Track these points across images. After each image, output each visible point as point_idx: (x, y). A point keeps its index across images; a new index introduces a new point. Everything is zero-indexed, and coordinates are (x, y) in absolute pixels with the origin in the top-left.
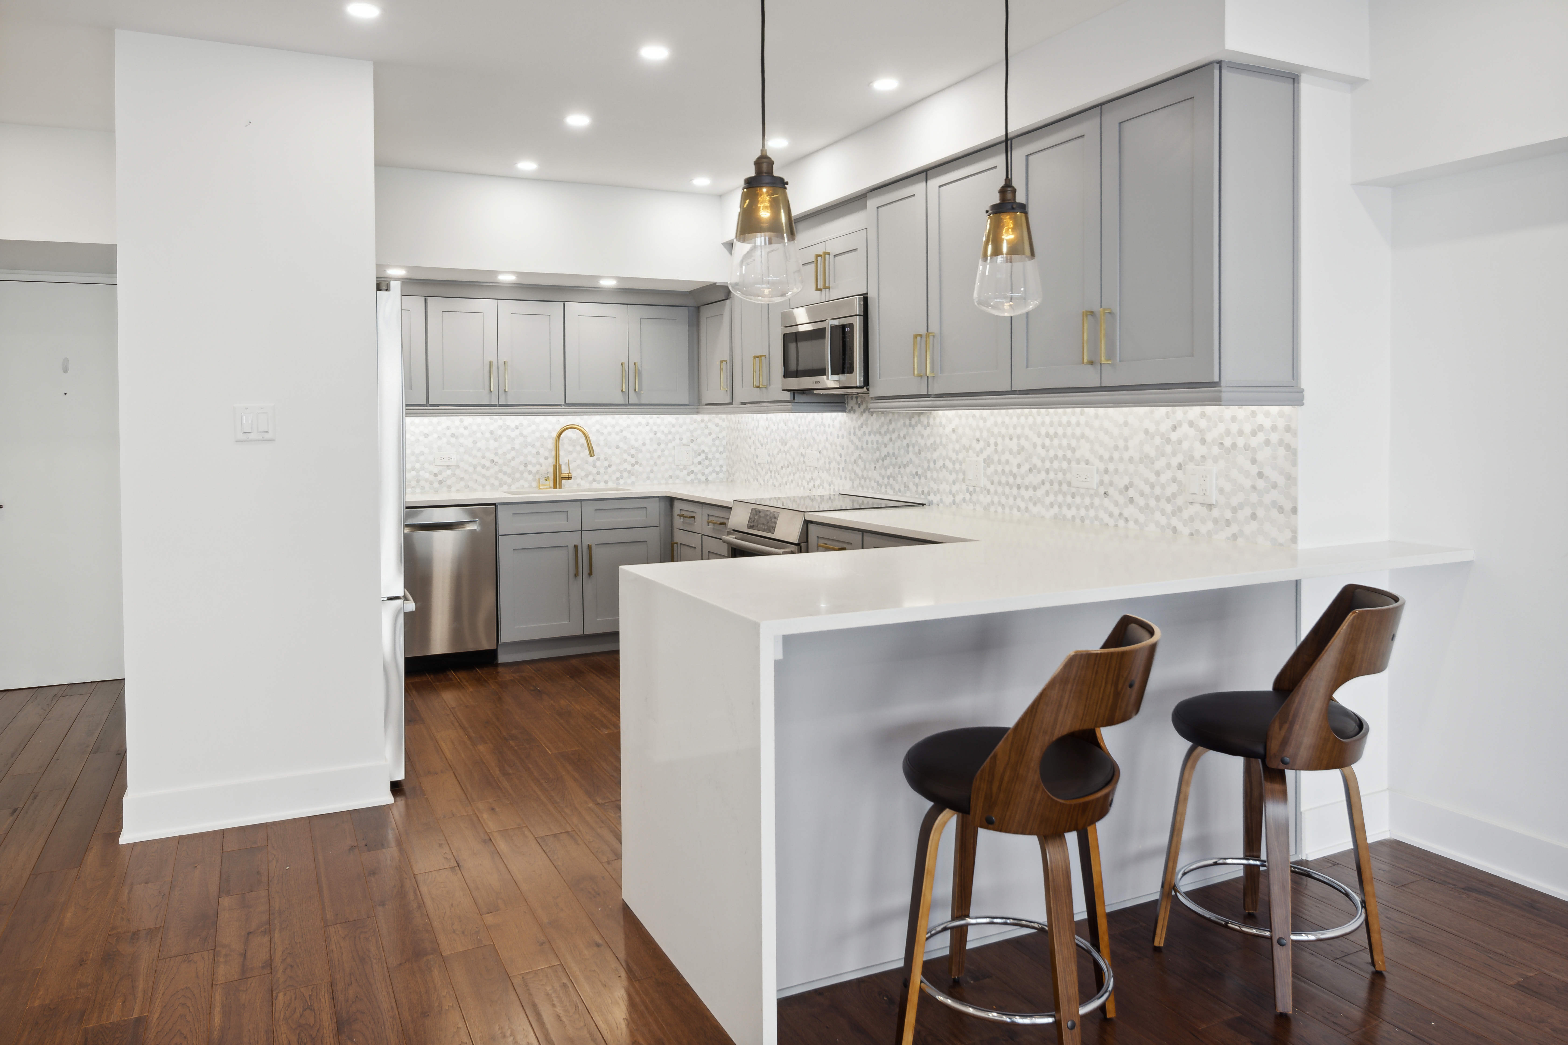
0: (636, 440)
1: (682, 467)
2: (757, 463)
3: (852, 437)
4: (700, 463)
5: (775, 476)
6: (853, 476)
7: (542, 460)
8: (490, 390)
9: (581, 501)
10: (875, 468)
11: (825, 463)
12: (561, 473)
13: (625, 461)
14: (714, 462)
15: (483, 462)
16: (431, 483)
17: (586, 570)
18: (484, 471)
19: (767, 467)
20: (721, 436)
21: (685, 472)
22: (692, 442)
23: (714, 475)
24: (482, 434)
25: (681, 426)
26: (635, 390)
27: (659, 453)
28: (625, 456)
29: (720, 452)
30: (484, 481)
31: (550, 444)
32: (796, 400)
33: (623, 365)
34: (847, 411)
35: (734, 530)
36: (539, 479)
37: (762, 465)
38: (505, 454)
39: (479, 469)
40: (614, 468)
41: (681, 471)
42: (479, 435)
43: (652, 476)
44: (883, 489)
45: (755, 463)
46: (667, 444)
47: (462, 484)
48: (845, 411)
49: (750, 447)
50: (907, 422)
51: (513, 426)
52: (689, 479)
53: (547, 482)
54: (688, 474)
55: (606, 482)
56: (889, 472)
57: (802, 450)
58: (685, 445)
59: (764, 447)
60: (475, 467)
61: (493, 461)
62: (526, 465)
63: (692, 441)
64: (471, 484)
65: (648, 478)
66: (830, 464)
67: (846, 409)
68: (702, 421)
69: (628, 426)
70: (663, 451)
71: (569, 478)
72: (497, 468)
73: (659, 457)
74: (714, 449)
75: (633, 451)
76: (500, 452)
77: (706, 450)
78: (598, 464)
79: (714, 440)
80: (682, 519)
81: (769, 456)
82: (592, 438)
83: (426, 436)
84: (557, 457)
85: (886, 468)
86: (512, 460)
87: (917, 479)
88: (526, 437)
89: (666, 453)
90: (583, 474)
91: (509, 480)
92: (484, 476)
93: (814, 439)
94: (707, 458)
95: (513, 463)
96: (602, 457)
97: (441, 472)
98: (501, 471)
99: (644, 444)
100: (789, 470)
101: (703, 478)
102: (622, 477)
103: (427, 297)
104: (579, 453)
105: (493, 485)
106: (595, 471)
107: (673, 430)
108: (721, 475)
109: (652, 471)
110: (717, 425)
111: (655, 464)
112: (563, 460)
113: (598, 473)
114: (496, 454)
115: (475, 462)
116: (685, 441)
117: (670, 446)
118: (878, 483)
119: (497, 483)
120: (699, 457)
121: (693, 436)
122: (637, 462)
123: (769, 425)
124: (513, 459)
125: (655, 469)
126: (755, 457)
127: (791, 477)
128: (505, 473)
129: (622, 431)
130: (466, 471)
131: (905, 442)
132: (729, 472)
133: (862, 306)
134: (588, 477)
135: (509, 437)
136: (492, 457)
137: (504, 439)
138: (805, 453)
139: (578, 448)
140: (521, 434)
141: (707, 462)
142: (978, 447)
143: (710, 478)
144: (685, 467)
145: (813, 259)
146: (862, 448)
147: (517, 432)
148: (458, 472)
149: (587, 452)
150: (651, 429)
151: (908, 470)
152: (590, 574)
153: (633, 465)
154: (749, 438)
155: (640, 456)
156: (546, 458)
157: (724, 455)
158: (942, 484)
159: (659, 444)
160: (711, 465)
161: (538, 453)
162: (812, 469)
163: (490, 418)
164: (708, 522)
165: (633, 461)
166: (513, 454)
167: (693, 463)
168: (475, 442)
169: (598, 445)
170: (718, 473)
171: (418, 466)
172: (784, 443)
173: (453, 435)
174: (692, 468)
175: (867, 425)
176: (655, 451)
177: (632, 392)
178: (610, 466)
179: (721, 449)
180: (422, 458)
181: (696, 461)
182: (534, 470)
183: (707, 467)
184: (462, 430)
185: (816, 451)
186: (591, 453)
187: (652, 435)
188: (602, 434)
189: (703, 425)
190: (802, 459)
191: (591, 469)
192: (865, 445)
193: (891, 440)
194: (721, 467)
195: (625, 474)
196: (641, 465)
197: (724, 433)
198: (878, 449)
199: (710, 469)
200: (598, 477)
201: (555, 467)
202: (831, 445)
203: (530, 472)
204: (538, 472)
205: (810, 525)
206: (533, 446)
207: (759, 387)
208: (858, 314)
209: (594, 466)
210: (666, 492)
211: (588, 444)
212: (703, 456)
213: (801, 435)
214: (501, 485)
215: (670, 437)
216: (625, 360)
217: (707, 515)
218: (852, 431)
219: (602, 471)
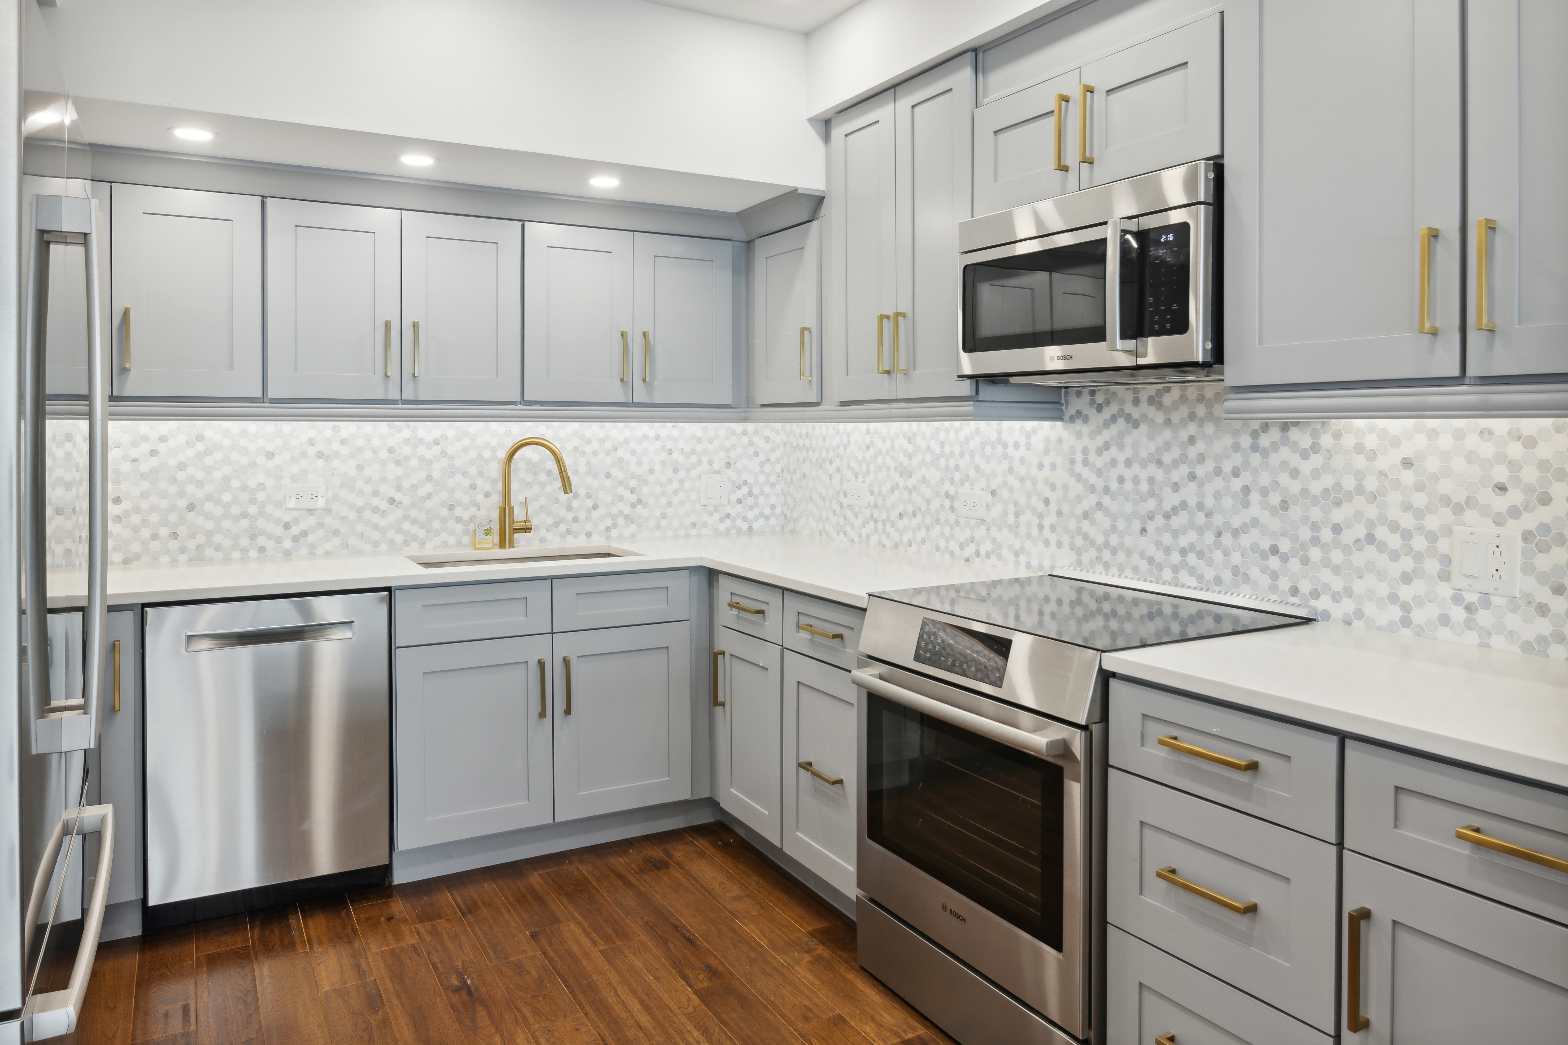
0: (639, 464)
1: (711, 508)
2: (845, 504)
3: (1079, 467)
4: (740, 501)
5: (884, 530)
6: (1079, 542)
7: (480, 498)
8: (386, 374)
9: (552, 578)
10: (1144, 530)
11: (1005, 513)
12: (514, 521)
13: (621, 498)
14: (761, 500)
15: (375, 502)
16: (279, 540)
17: (560, 705)
18: (376, 518)
19: (868, 512)
20: (773, 458)
21: (717, 516)
22: (728, 468)
23: (762, 521)
24: (374, 452)
25: (711, 441)
26: (644, 380)
27: (676, 485)
28: (621, 491)
29: (772, 484)
30: (376, 536)
31: (495, 470)
32: (981, 397)
33: (625, 336)
34: (1067, 417)
35: (871, 657)
36: (475, 532)
37: (856, 509)
38: (414, 487)
39: (367, 514)
40: (601, 510)
41: (710, 514)
42: (368, 454)
43: (663, 523)
44: (1167, 574)
45: (841, 505)
46: (688, 471)
47: (337, 541)
48: (1060, 418)
49: (831, 477)
50: (1246, 441)
51: (429, 438)
52: (722, 527)
53: (489, 538)
54: (722, 520)
55: (589, 535)
56: (1184, 541)
57: (947, 486)
58: (716, 472)
59: (860, 479)
60: (360, 511)
61: (392, 501)
62: (451, 507)
63: (728, 465)
64: (352, 541)
65: (658, 527)
66: (1017, 515)
67: (1063, 414)
68: (745, 433)
69: (627, 441)
70: (682, 482)
71: (527, 530)
72: (399, 513)
73: (676, 492)
74: (762, 479)
75: (633, 483)
76: (406, 484)
77: (750, 480)
78: (576, 504)
79: (762, 464)
80: (734, 612)
81: (872, 493)
82: (568, 461)
83: (270, 455)
84: (506, 493)
85: (1175, 534)
86: (428, 498)
87: (1274, 562)
88: (452, 458)
89: (687, 485)
90: (550, 521)
91: (422, 534)
92: (376, 527)
93: (977, 468)
94: (750, 494)
95: (429, 504)
96: (582, 492)
97: (296, 521)
98: (406, 517)
99: (651, 471)
100: (918, 519)
101: (745, 526)
102: (615, 525)
103: (267, 197)
104: (543, 485)
105: (392, 543)
106: (570, 516)
107: (699, 448)
108: (773, 521)
109: (663, 516)
110: (767, 440)
111: (669, 504)
112: (516, 498)
113: (576, 520)
114: (399, 488)
115: (360, 502)
116: (716, 466)
117: (693, 473)
118: (1151, 560)
119: (399, 539)
120: (738, 491)
121: (729, 457)
122: (639, 501)
123: (871, 442)
124: (429, 496)
125: (669, 511)
126: (841, 495)
127: (922, 533)
128: (414, 522)
129: (615, 449)
130: (344, 519)
131: (1237, 484)
132: (786, 516)
133: (1212, 183)
134: (558, 526)
135: (421, 458)
136: (392, 493)
137: (414, 462)
138: (957, 493)
139: (543, 477)
140: (444, 453)
141: (750, 501)
142: (1501, 504)
143: (756, 526)
144: (716, 509)
145: (1052, 105)
146: (1107, 490)
147: (437, 450)
148: (327, 520)
149: (559, 483)
150: (663, 447)
151: (1245, 541)
152: (568, 711)
153: (633, 506)
154: (827, 463)
155: (645, 490)
156: (487, 495)
157: (778, 488)
158: (1360, 577)
159: (676, 471)
160: (756, 504)
161: (473, 487)
162: (973, 522)
163: (388, 425)
164: (799, 627)
165: (633, 498)
166: (429, 487)
167: (729, 501)
168: (360, 468)
169: (576, 472)
170: (767, 518)
171: (253, 510)
172: (906, 472)
173: (320, 455)
174: (728, 509)
175: (1121, 447)
176: (670, 481)
177: (638, 382)
178: (595, 507)
179: (773, 479)
180: (261, 496)
181: (734, 498)
182: (466, 516)
183: (751, 508)
184: (336, 446)
185: (982, 490)
186: (566, 486)
187: (664, 455)
188: (583, 453)
189: (745, 439)
190: (947, 503)
191: (563, 512)
192: (1114, 485)
193: (1192, 476)
194: (773, 507)
195: (621, 521)
196: (646, 505)
197: (778, 453)
198: (1152, 493)
199: (756, 511)
200: (575, 527)
201: (503, 510)
202: (1022, 480)
203: (459, 520)
204: (472, 519)
205: (1113, 683)
206: (465, 474)
207: (888, 372)
208: (1202, 199)
209: (569, 508)
210: (702, 558)
211: (561, 472)
212: (745, 490)
213: (947, 460)
214: (406, 543)
215: (693, 459)
216: (626, 327)
217: (796, 614)
218: (1079, 457)
219: (582, 515)
